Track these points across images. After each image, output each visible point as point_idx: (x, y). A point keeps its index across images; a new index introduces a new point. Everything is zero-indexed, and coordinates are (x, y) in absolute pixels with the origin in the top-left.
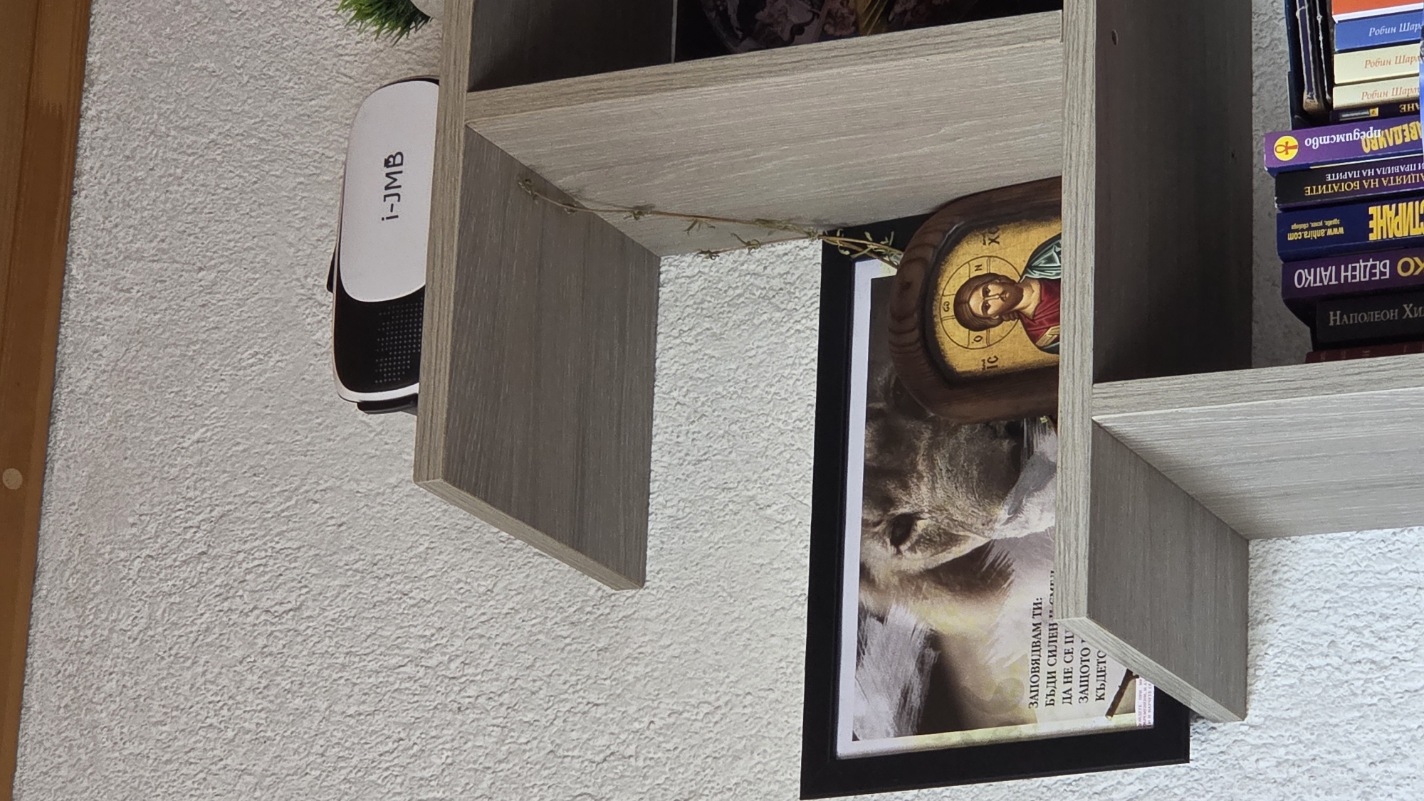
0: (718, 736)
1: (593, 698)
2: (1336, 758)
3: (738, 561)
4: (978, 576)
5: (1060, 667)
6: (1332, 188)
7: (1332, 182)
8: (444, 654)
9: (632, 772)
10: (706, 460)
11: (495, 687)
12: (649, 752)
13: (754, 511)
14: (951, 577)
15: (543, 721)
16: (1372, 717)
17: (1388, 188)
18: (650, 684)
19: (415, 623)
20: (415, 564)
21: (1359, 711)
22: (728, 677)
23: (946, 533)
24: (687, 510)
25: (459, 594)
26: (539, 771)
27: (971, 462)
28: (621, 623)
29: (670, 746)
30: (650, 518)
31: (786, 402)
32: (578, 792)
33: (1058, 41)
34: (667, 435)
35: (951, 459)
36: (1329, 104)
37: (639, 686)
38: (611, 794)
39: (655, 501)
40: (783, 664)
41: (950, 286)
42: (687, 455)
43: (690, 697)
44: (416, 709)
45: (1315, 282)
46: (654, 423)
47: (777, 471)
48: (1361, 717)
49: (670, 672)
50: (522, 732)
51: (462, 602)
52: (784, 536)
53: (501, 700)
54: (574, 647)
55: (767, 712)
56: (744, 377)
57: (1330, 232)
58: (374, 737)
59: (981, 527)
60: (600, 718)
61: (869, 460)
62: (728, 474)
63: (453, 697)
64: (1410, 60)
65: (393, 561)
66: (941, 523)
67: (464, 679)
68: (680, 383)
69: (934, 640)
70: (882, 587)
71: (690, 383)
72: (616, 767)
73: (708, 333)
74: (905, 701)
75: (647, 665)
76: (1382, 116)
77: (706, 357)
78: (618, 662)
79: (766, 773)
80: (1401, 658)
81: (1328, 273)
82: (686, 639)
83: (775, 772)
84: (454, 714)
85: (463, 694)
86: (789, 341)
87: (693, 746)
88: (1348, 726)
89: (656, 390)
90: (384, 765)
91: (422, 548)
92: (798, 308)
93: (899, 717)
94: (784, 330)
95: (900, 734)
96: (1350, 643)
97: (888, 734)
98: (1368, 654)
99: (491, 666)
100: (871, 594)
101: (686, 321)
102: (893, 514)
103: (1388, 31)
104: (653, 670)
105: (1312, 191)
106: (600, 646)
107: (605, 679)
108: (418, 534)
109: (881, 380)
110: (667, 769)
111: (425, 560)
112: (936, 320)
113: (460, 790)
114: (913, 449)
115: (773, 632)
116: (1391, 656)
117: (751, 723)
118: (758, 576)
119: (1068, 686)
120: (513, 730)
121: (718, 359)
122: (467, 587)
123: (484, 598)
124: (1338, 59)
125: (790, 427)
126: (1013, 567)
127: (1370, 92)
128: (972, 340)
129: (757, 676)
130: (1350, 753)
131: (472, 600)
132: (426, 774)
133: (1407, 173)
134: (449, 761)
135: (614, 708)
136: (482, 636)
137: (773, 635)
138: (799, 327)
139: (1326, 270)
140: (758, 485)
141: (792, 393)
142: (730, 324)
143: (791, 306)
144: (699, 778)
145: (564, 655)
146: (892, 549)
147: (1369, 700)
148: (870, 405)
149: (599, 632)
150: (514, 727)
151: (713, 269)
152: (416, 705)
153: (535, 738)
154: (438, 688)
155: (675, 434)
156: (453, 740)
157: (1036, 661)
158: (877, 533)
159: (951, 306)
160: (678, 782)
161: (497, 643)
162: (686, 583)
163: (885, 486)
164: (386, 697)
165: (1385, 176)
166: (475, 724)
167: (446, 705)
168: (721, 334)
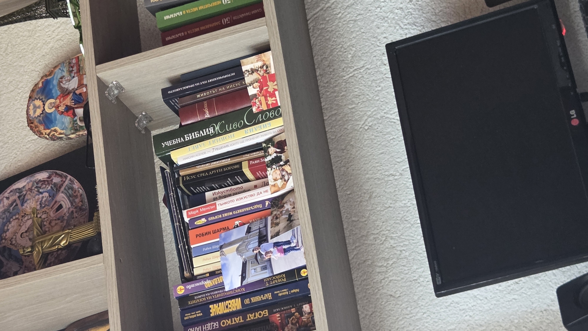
6: (197, 301)
7: (196, 299)
17: (215, 298)
33: (102, 264)
36: (193, 274)
57: (198, 315)
64: (217, 257)
76: (210, 276)
103: (209, 249)
105: (190, 303)
124: (194, 259)
127: (205, 268)
133: (220, 293)
139: (198, 328)
165: (213, 295)
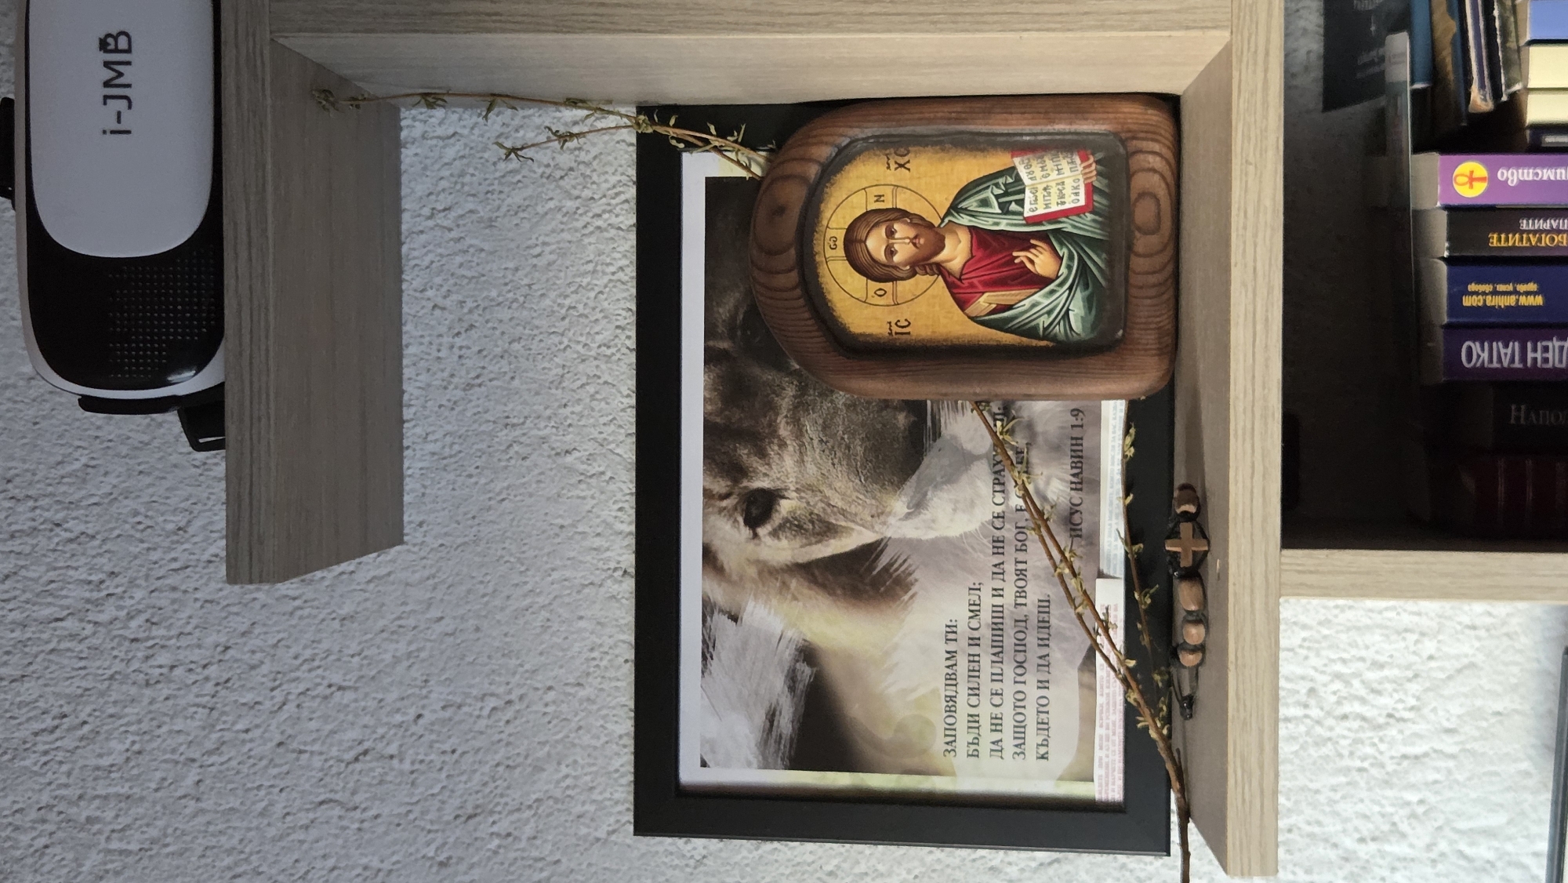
0: (512, 739)
1: (336, 678)
2: (1316, 830)
3: (530, 519)
4: (867, 581)
5: (985, 711)
6: (1529, 240)
7: (1528, 232)
8: (120, 608)
9: (396, 777)
10: (480, 385)
11: (196, 655)
12: (417, 754)
13: (549, 456)
14: (830, 577)
15: (268, 704)
16: (1362, 784)
18: (416, 667)
19: (75, 564)
20: (70, 484)
21: (1345, 775)
22: (521, 665)
23: (821, 520)
24: (456, 447)
25: (137, 530)
26: (266, 767)
27: (853, 434)
28: (372, 586)
29: (447, 747)
30: (406, 453)
31: (586, 321)
32: (322, 798)
34: (423, 348)
35: (825, 427)
37: (400, 669)
38: (369, 803)
39: (411, 433)
40: (595, 654)
41: (838, 215)
42: (452, 376)
43: (471, 686)
44: (83, 677)
45: (1491, 360)
46: (404, 329)
47: (578, 409)
48: (1348, 784)
49: (442, 653)
50: (240, 716)
51: (142, 541)
52: (591, 492)
53: (206, 672)
54: (306, 612)
55: (576, 714)
56: (526, 281)
57: (1524, 301)
58: (24, 710)
59: (869, 519)
60: (347, 706)
61: (711, 414)
62: (511, 406)
63: (135, 665)
65: (37, 478)
66: (814, 506)
67: (150, 643)
68: (438, 280)
69: (808, 654)
70: (735, 577)
71: (452, 281)
72: (372, 770)
73: (474, 217)
74: (772, 725)
75: (410, 643)
77: (472, 250)
78: (369, 636)
79: (577, 790)
80: (1397, 715)
81: (1509, 351)
82: (461, 611)
83: (592, 789)
84: (140, 687)
85: (152, 662)
86: (586, 241)
87: (479, 750)
88: (1331, 794)
89: (404, 286)
90: (41, 748)
91: (77, 465)
92: (596, 197)
93: (764, 743)
94: (579, 224)
95: (766, 765)
96: (1334, 693)
97: (749, 764)
98: (1357, 708)
99: (189, 629)
100: (720, 585)
101: (442, 196)
102: (746, 487)
104: (419, 650)
105: (1499, 240)
106: (343, 612)
107: (353, 656)
108: (71, 446)
109: (723, 312)
110: (443, 775)
111: (84, 481)
112: (817, 258)
113: (153, 785)
114: (771, 408)
115: (582, 613)
116: (1385, 713)
117: (555, 726)
118: (558, 540)
119: (996, 736)
120: (224, 713)
121: (492, 253)
122: (149, 523)
123: (175, 538)
124: (1530, 51)
125: (593, 353)
126: (916, 575)
128: (871, 293)
129: (561, 667)
130: (1334, 825)
131: (157, 540)
132: (105, 762)
134: (136, 747)
135: (366, 695)
136: (174, 589)
137: (581, 618)
138: (599, 223)
139: (1506, 346)
140: (553, 424)
141: (594, 309)
142: (504, 209)
143: (587, 193)
144: (487, 790)
145: (293, 622)
146: (746, 532)
147: (1358, 764)
148: (711, 343)
149: (341, 596)
150: (227, 709)
151: (476, 131)
152: (83, 672)
153: (257, 726)
154: (115, 653)
155: (434, 347)
156: (140, 721)
157: (951, 699)
158: (725, 508)
159: (840, 243)
160: (458, 793)
161: (196, 600)
162: (459, 541)
163: (735, 450)
164: (39, 659)
166: (170, 702)
167: (127, 676)
168: (490, 220)
